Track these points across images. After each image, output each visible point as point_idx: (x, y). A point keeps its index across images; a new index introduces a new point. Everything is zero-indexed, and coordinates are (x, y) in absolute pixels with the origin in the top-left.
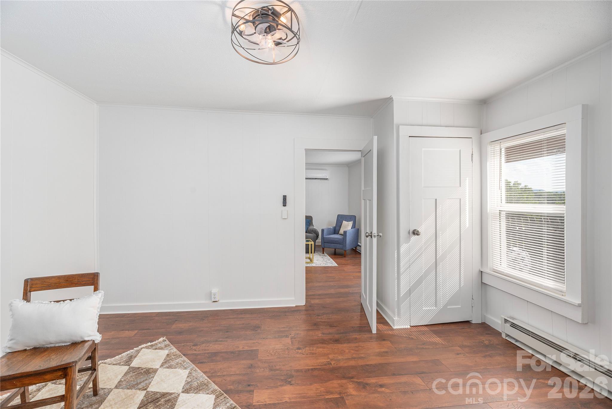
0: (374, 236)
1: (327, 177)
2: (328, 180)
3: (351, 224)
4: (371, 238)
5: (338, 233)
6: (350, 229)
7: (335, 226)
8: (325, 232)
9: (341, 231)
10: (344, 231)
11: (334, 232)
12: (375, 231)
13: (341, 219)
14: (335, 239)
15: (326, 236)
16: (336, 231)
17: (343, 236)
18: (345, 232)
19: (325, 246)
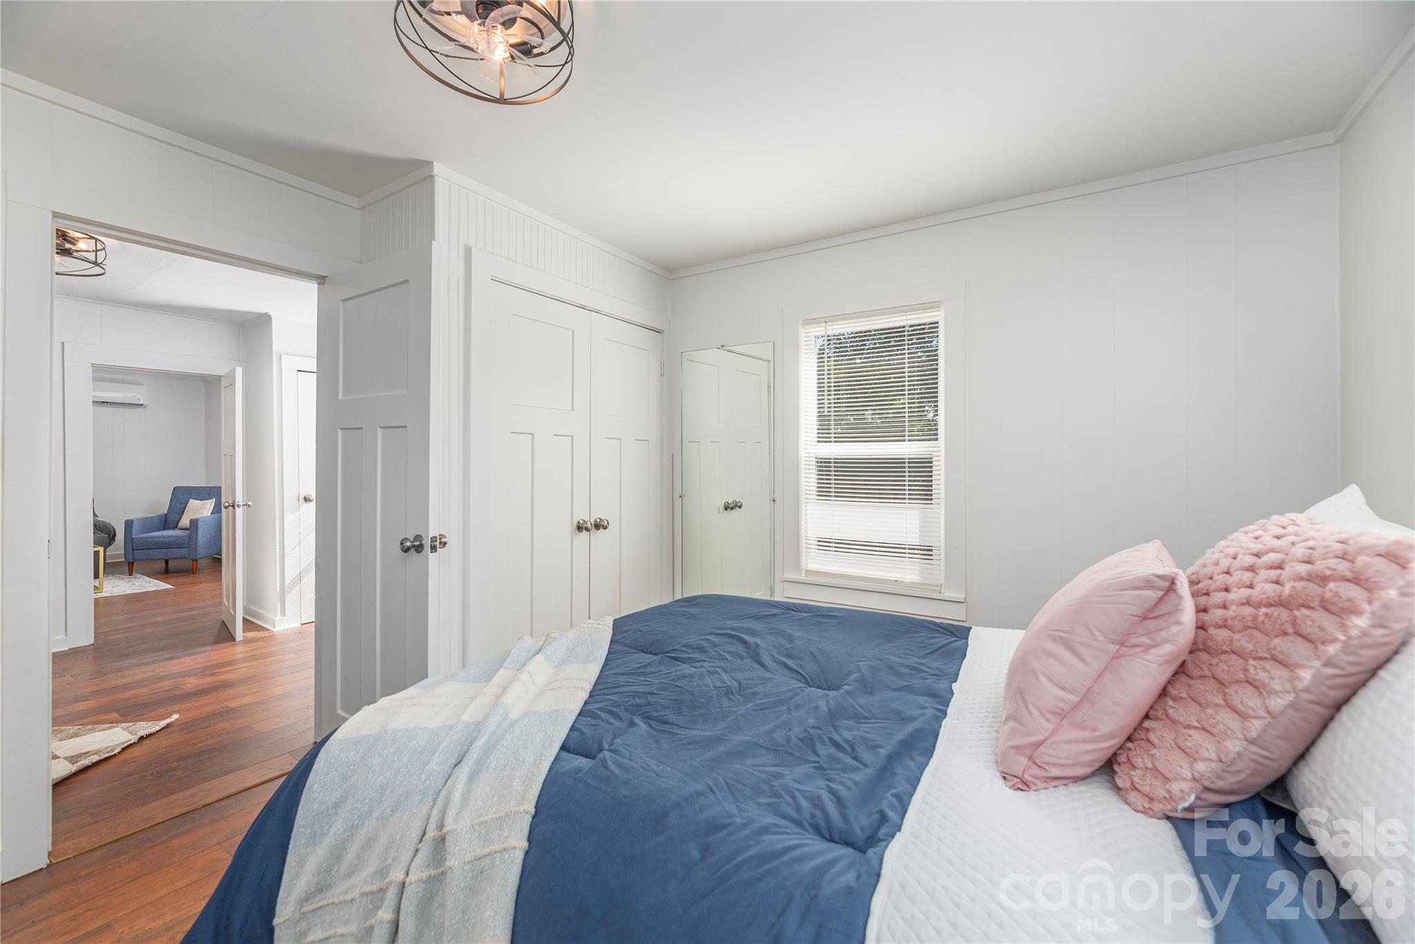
0: (238, 506)
1: (140, 400)
2: (144, 408)
3: (210, 505)
4: (234, 508)
5: (176, 527)
6: (209, 514)
7: (166, 512)
8: (136, 527)
9: (185, 521)
10: (191, 520)
11: (165, 525)
12: (239, 499)
13: (181, 496)
14: (167, 539)
15: (138, 536)
16: (167, 522)
17: (189, 532)
18: (194, 523)
19: (136, 557)
